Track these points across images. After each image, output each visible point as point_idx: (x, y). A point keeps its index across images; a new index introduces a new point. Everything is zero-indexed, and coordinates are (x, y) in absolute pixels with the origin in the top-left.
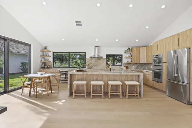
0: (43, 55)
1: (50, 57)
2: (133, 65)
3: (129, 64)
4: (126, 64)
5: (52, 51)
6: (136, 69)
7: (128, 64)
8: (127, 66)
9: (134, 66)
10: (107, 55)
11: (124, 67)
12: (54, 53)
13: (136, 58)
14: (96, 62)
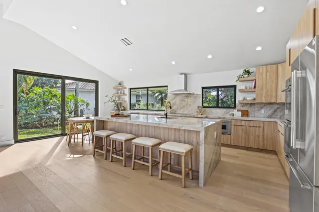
0: (118, 93)
1: (126, 95)
2: (262, 108)
3: (251, 104)
4: (243, 106)
5: (129, 87)
6: (270, 117)
7: (249, 105)
8: (245, 109)
9: (263, 111)
10: (203, 88)
11: (238, 111)
12: (132, 90)
13: (267, 92)
14: (182, 102)
